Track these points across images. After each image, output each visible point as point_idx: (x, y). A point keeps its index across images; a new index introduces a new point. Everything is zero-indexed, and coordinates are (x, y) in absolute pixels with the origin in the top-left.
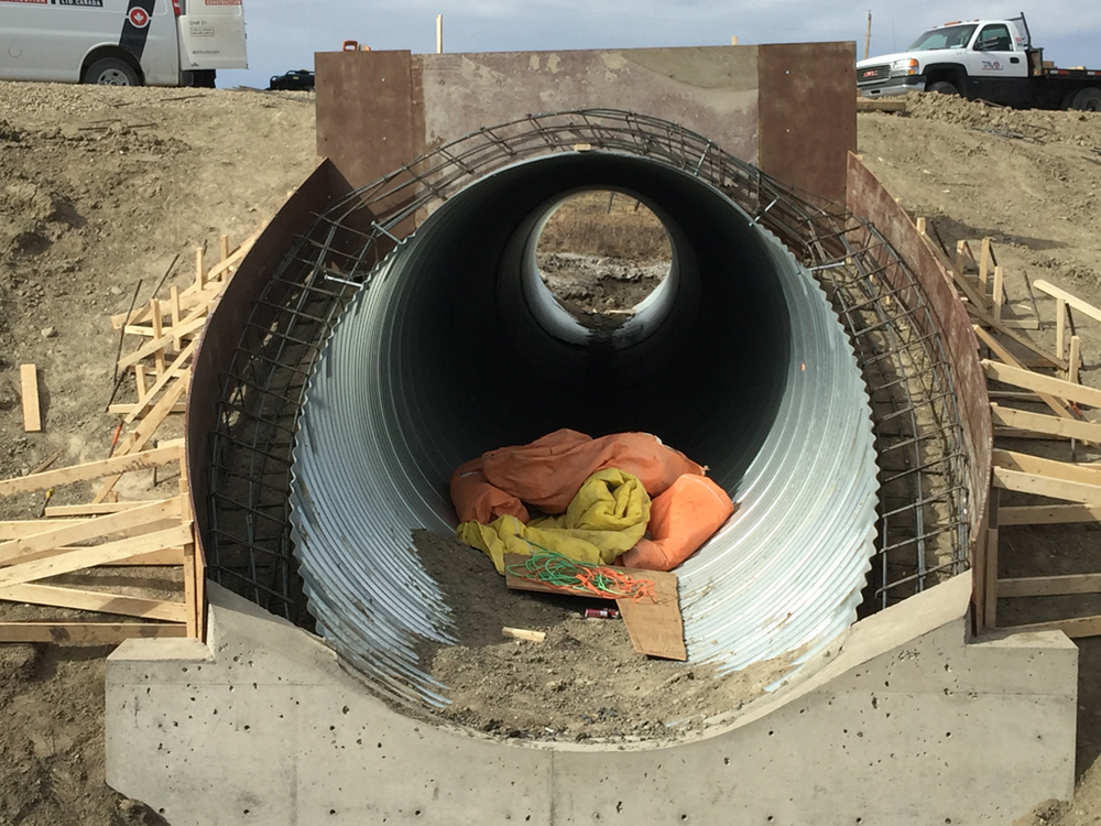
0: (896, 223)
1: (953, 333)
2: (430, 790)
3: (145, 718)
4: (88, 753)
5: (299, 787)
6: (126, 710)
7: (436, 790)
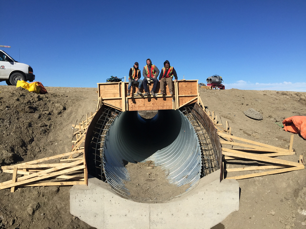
0: (199, 109)
1: (211, 127)
2: (128, 211)
3: (77, 200)
4: (67, 207)
5: (105, 212)
6: (74, 199)
7: (129, 211)
